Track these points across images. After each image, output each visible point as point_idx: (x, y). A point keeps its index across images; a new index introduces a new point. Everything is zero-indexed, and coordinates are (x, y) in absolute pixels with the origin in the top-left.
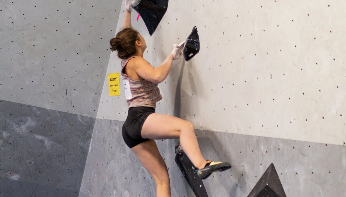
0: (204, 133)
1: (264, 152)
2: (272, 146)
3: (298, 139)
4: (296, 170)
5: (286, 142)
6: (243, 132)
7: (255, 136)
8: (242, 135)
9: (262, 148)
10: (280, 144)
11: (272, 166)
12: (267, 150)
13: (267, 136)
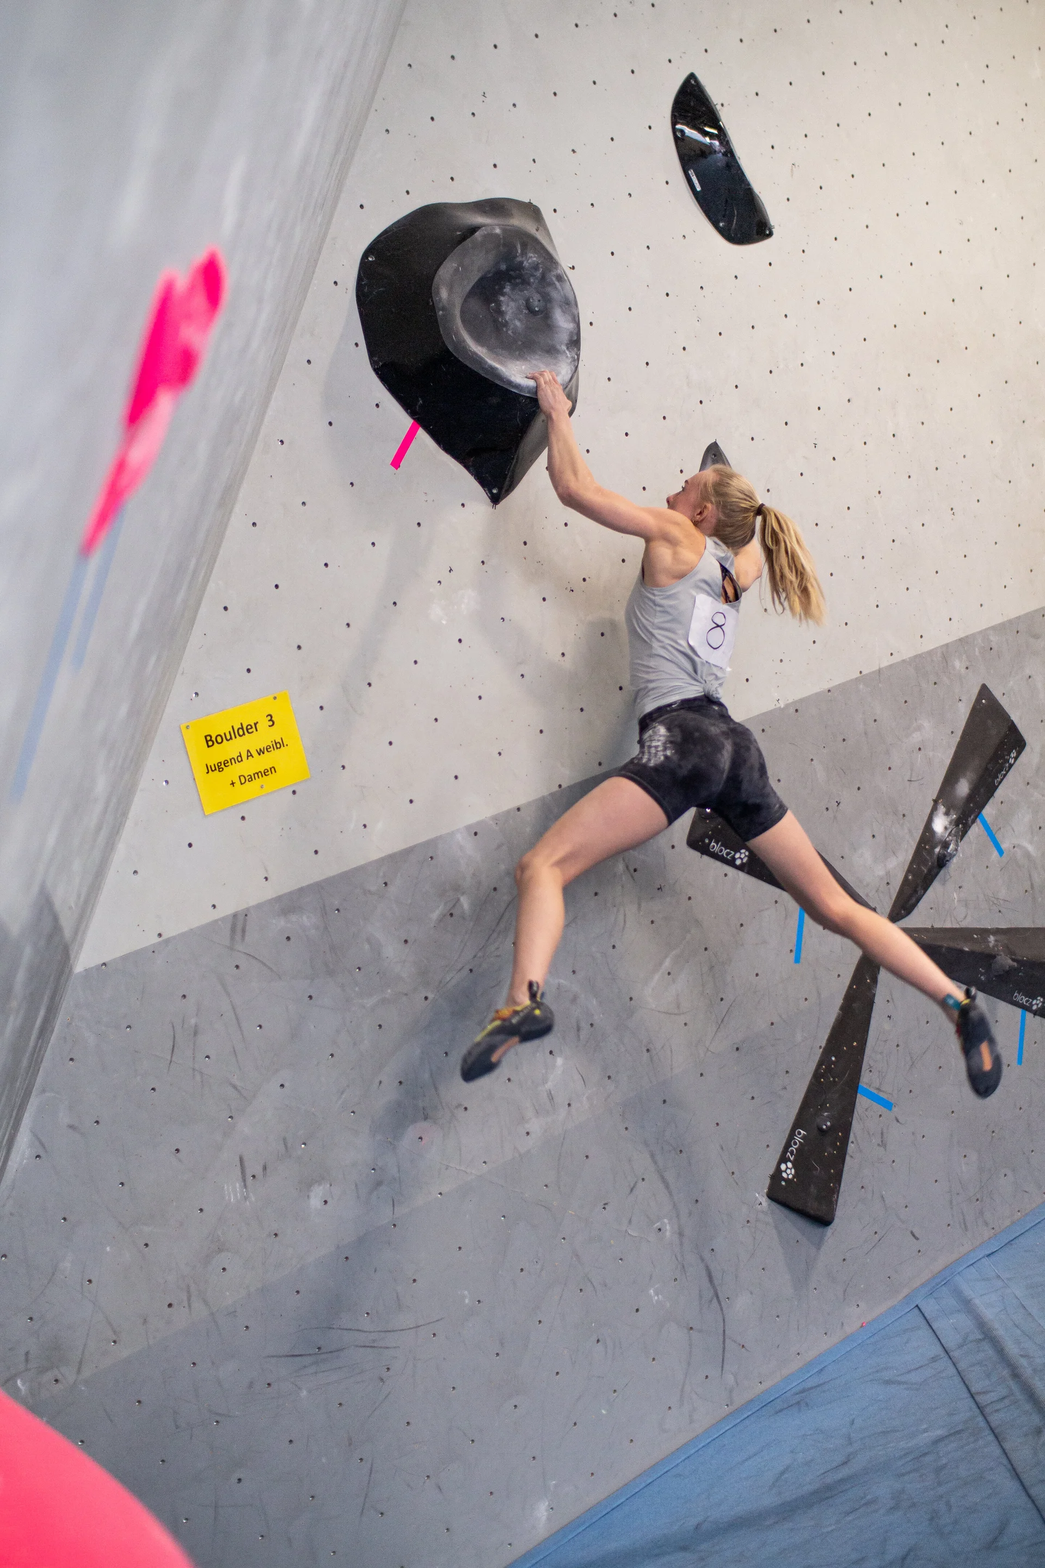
0: (792, 710)
1: (963, 671)
2: (977, 649)
3: (1022, 613)
4: (1028, 672)
5: (1001, 628)
6: (906, 651)
7: (936, 648)
8: (904, 661)
9: (957, 664)
10: (992, 638)
11: (984, 691)
12: (968, 664)
13: (962, 635)
